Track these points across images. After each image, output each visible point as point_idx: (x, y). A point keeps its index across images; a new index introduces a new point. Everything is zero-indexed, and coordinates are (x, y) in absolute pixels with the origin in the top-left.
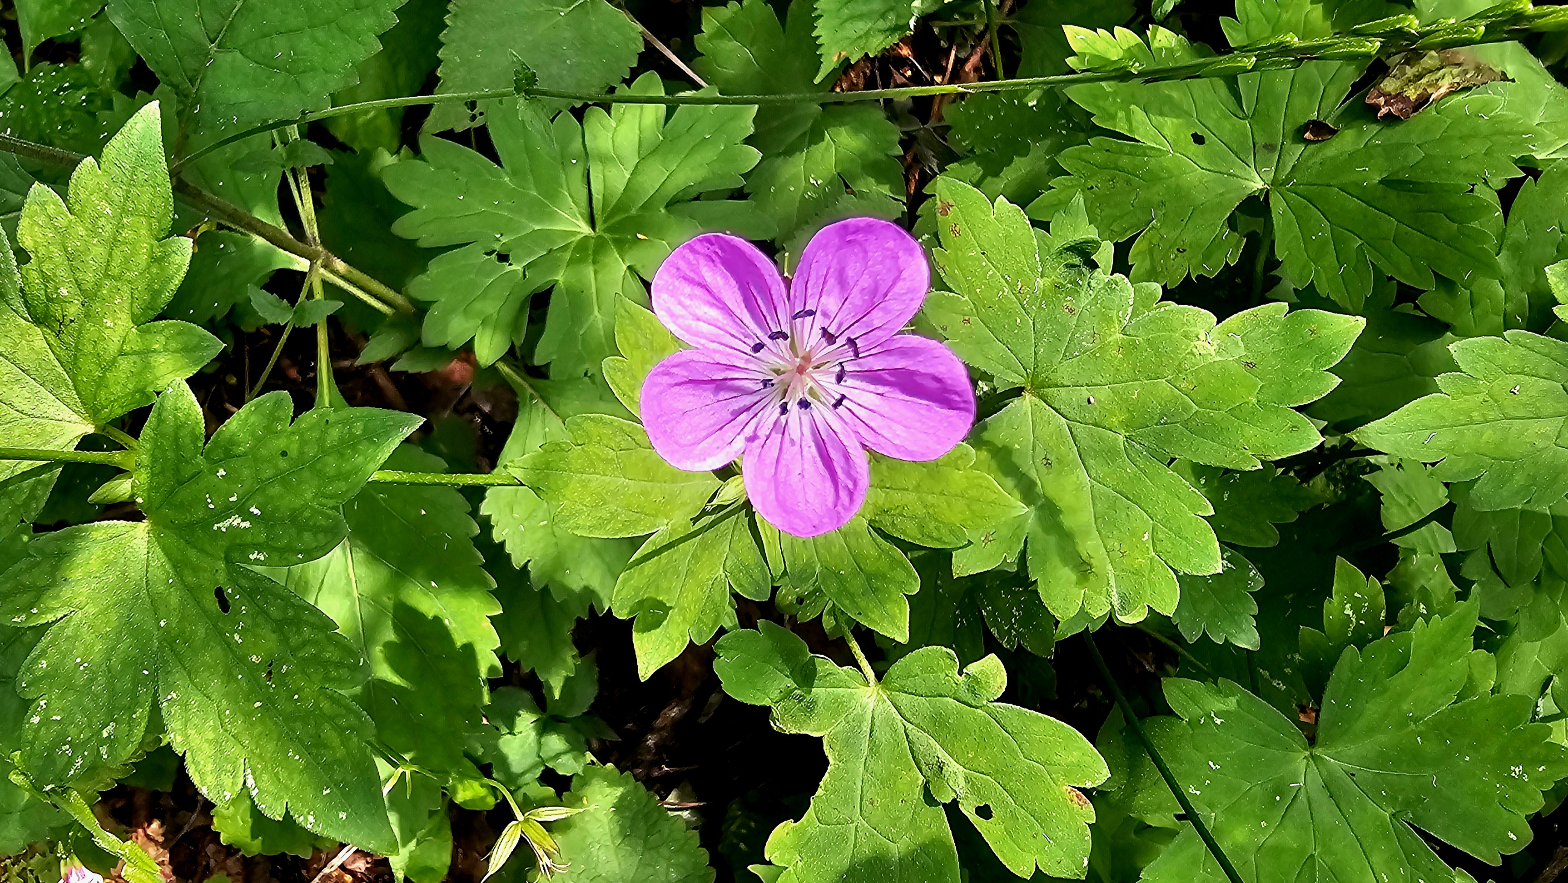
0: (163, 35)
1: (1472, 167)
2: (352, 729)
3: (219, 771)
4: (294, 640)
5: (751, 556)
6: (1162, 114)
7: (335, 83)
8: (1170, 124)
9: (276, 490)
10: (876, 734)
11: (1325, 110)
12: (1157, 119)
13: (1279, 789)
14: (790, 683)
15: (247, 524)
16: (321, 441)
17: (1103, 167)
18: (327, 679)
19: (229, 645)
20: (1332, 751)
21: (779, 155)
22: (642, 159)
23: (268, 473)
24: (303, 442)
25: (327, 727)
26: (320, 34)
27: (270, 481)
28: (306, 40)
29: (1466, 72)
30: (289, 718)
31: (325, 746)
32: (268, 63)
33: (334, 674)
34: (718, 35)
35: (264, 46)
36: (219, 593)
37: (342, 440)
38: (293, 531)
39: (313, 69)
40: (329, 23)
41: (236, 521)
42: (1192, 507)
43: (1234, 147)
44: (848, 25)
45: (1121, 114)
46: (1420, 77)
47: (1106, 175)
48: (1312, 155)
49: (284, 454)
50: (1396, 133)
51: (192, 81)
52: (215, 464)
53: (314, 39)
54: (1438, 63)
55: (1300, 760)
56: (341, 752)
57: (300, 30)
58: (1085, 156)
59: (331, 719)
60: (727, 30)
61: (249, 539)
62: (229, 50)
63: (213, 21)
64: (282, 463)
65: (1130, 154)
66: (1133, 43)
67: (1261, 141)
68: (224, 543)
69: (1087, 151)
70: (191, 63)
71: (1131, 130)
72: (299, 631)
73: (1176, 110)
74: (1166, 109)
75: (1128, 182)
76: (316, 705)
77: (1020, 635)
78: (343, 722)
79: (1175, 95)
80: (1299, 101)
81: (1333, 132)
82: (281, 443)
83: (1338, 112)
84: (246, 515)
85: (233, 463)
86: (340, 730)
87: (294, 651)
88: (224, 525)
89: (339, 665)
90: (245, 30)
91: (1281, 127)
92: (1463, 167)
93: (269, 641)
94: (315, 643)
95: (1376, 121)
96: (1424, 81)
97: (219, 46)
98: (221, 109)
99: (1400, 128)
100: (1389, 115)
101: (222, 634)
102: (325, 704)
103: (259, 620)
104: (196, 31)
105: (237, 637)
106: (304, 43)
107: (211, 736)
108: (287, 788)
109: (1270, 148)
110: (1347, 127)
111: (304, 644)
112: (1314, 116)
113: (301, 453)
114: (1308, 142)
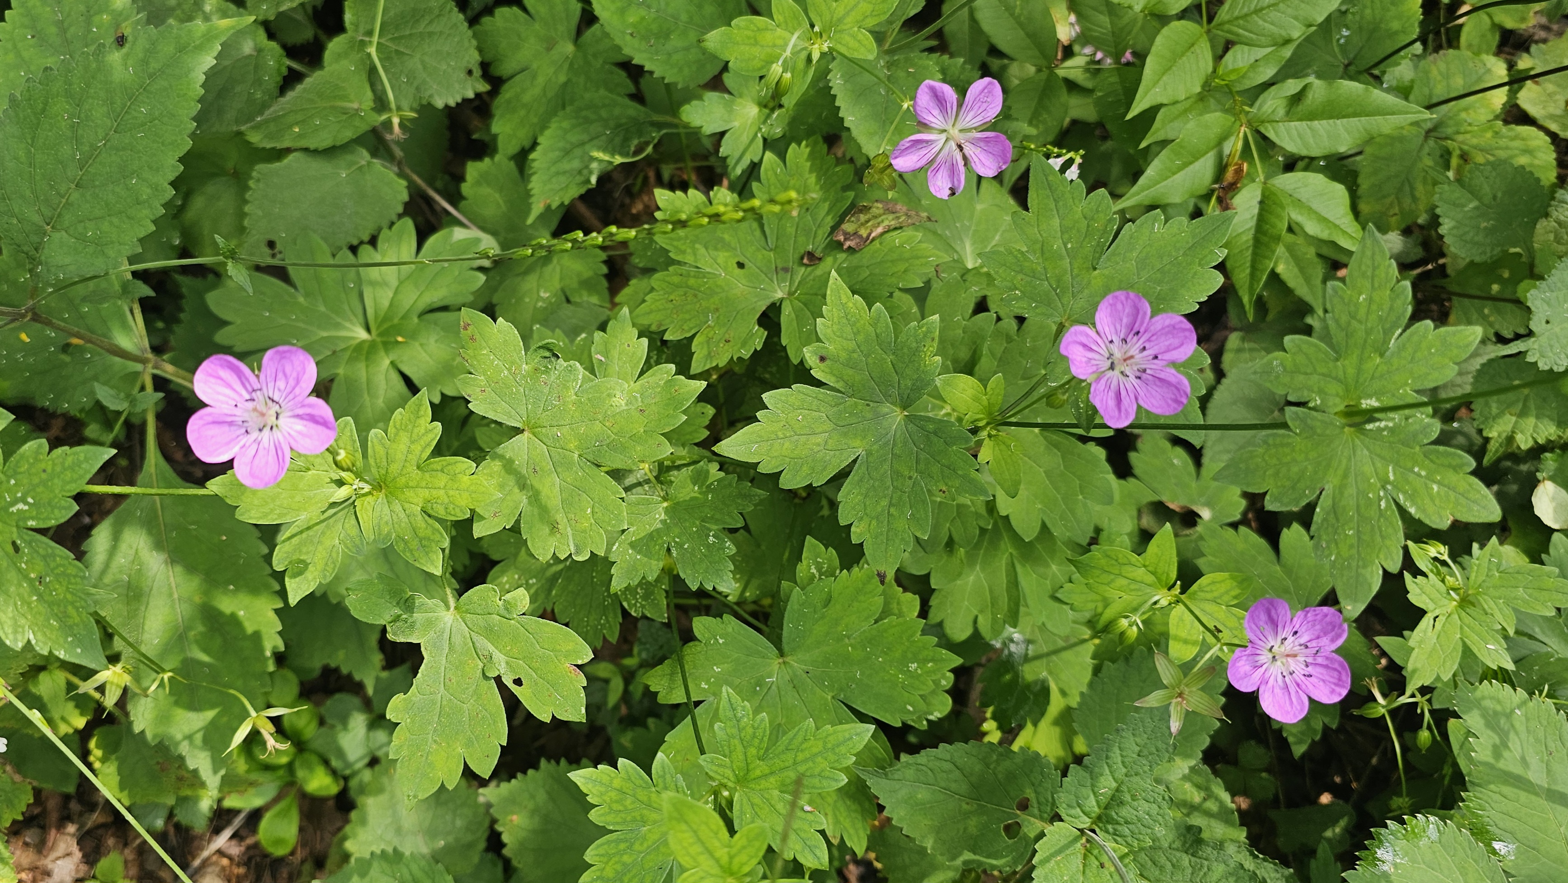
0: (15, 221)
1: (894, 280)
2: (83, 608)
3: (15, 632)
4: (52, 565)
5: (354, 532)
6: (716, 249)
7: (127, 251)
8: (722, 256)
9: (40, 489)
10: (453, 640)
11: (816, 244)
12: (713, 253)
13: (760, 683)
14: (398, 611)
15: (26, 508)
16: (63, 464)
17: (678, 286)
18: (69, 583)
19: (19, 570)
20: (795, 658)
21: (518, 275)
22: (401, 283)
23: (36, 480)
24: (54, 465)
25: (70, 608)
26: (115, 220)
27: (38, 485)
28: (106, 224)
29: (898, 218)
30: (51, 604)
31: (69, 617)
32: (82, 238)
33: (73, 581)
34: (478, 183)
35: (80, 228)
36: (14, 543)
37: (73, 463)
38: (49, 509)
39: (112, 242)
40: (120, 213)
41: (21, 506)
42: (614, 493)
43: (764, 269)
44: (554, 180)
45: (689, 251)
46: (867, 222)
47: (681, 291)
48: (810, 274)
49: (44, 471)
50: (855, 259)
51: (36, 249)
52: (9, 478)
53: (111, 223)
54: (881, 211)
55: (775, 663)
56: (77, 620)
57: (102, 218)
58: (667, 279)
59: (72, 603)
60: (484, 179)
61: (27, 515)
62: (59, 230)
63: (47, 212)
64: (44, 476)
65: (694, 277)
66: (700, 201)
67: (780, 266)
68: (16, 517)
69: (667, 276)
70: (35, 239)
71: (696, 261)
72: (54, 560)
73: (727, 246)
74: (719, 246)
75: (695, 296)
76: (65, 597)
77: (643, 606)
78: (78, 604)
79: (726, 237)
80: (801, 239)
81: (820, 259)
82: (43, 466)
83: (823, 246)
84: (26, 503)
85: (19, 477)
86: (77, 609)
87: (52, 570)
88: (14, 509)
89: (75, 576)
90: (68, 218)
91: (792, 256)
92: (889, 281)
93: (40, 566)
94: (63, 566)
95: (844, 251)
96: (870, 224)
97: (53, 227)
98: (53, 269)
99: (857, 255)
100: (850, 247)
101: (15, 564)
102: (69, 596)
103: (35, 555)
104: (37, 219)
105: (23, 565)
106: (105, 226)
107: (11, 615)
108: (50, 639)
109: (786, 270)
110: (829, 255)
111: (58, 566)
112: (810, 248)
113: (53, 470)
114: (807, 265)
